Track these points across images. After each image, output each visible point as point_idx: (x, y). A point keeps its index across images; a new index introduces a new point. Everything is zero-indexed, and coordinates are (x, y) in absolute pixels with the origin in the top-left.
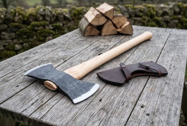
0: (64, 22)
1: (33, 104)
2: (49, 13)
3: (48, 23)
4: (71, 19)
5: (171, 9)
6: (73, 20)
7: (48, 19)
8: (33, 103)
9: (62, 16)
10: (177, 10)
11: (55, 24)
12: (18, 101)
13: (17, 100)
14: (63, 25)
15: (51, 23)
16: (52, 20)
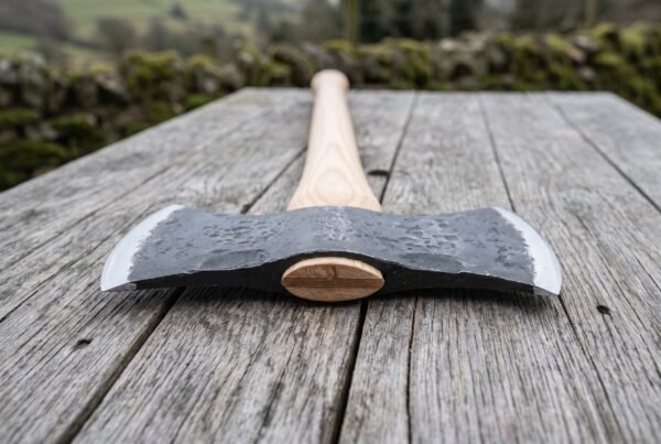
0: (103, 112)
1: (266, 417)
2: (37, 78)
3: (34, 115)
4: (127, 96)
5: (479, 55)
6: (138, 101)
7: (36, 100)
8: (260, 408)
9: (91, 89)
10: (498, 57)
11: (64, 120)
12: (157, 419)
13: (143, 416)
14: (100, 121)
15: (48, 115)
16: (54, 105)
